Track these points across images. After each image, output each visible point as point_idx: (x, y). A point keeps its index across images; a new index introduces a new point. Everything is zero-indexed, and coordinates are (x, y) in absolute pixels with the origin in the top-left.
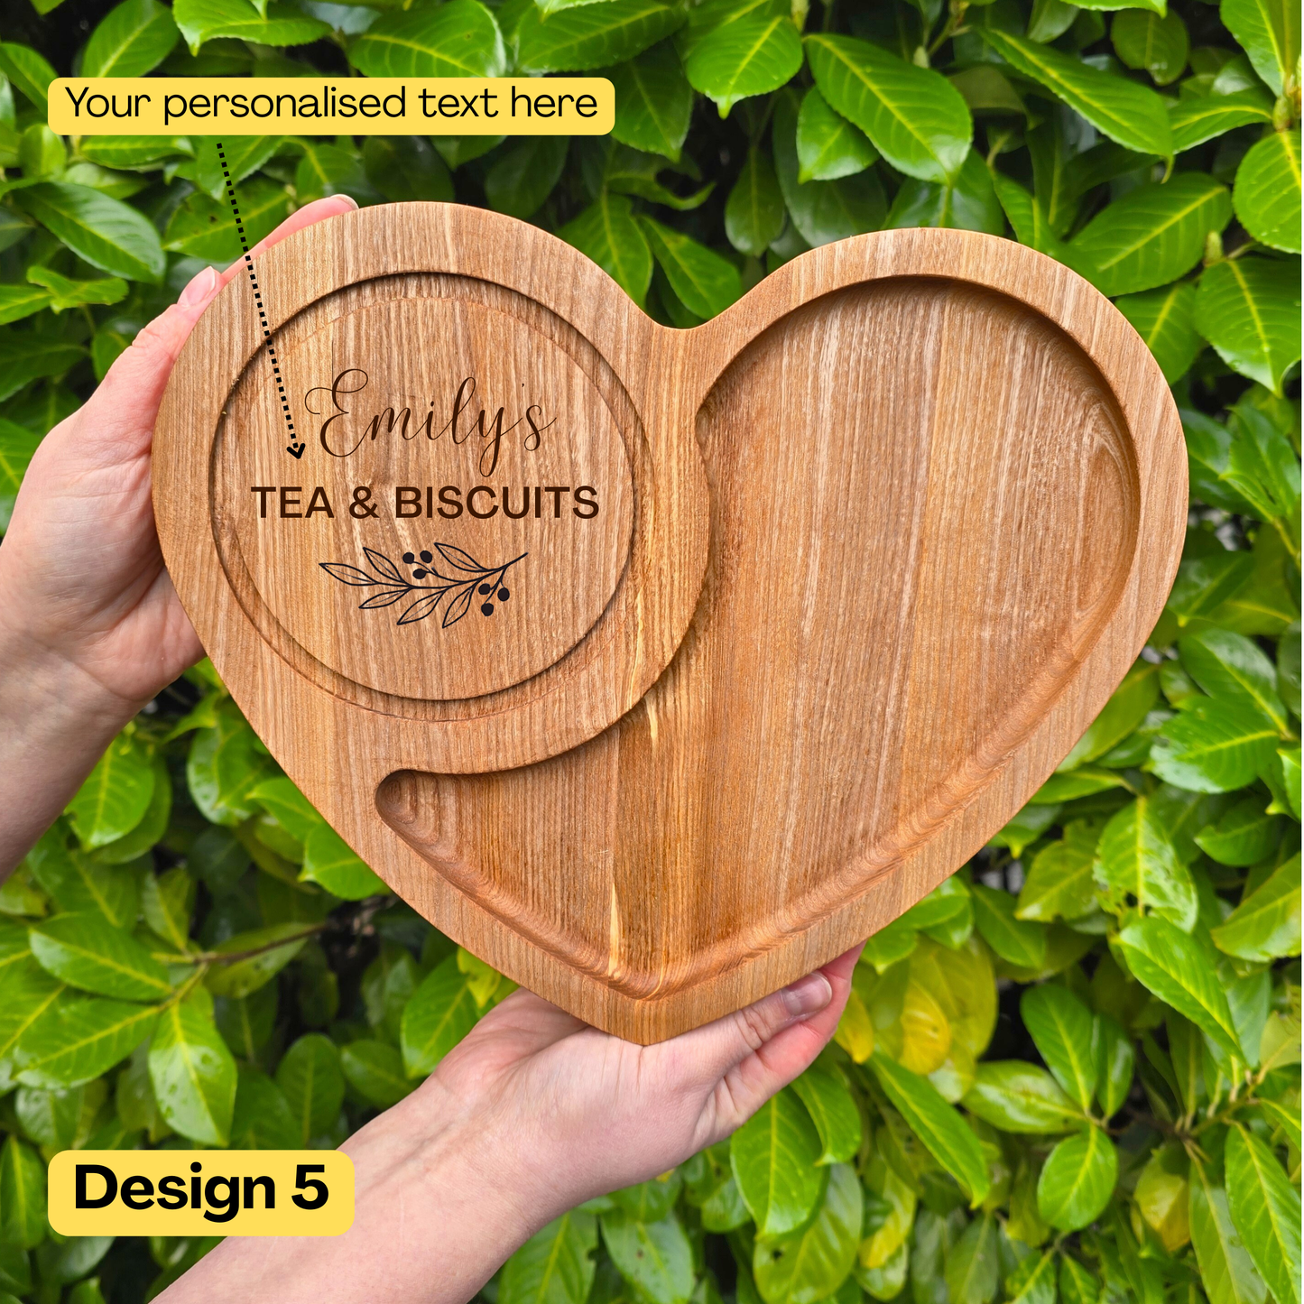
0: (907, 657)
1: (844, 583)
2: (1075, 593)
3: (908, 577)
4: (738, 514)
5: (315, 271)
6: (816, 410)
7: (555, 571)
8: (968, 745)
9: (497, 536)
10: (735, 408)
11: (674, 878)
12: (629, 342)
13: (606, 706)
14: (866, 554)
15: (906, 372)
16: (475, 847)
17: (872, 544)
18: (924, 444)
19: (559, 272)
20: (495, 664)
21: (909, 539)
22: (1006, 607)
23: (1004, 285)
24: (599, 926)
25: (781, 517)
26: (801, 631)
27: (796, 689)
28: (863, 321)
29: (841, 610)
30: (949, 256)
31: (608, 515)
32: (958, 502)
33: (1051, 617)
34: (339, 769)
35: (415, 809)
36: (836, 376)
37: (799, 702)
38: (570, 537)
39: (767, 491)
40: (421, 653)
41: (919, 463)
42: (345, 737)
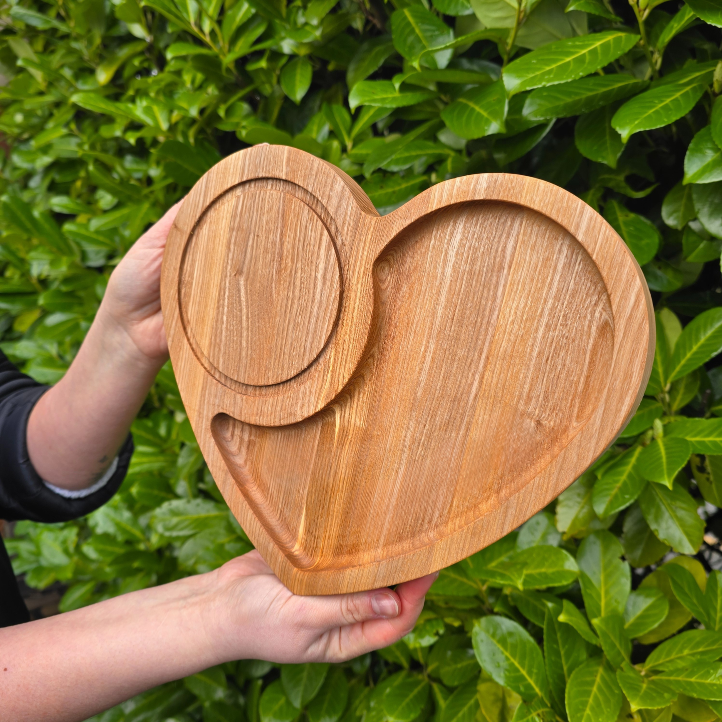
0: (469, 423)
1: (443, 372)
2: (576, 410)
3: (477, 377)
4: (395, 322)
5: (233, 174)
6: (443, 272)
7: (299, 331)
8: (496, 487)
9: (279, 308)
10: (403, 264)
11: (333, 511)
12: (350, 221)
13: (309, 405)
14: (457, 358)
15: (495, 258)
16: (252, 462)
17: (461, 353)
18: (498, 301)
19: (326, 183)
20: (267, 371)
21: (481, 354)
22: (531, 409)
23: (546, 211)
24: (295, 524)
25: (416, 327)
26: (416, 393)
27: (408, 425)
28: (476, 225)
29: (438, 387)
30: (516, 191)
31: (327, 307)
32: (512, 338)
33: (558, 421)
34: (200, 405)
35: (232, 435)
36: (457, 254)
37: (408, 433)
38: (308, 315)
39: (411, 312)
40: (240, 359)
41: (494, 311)
42: (205, 391)
